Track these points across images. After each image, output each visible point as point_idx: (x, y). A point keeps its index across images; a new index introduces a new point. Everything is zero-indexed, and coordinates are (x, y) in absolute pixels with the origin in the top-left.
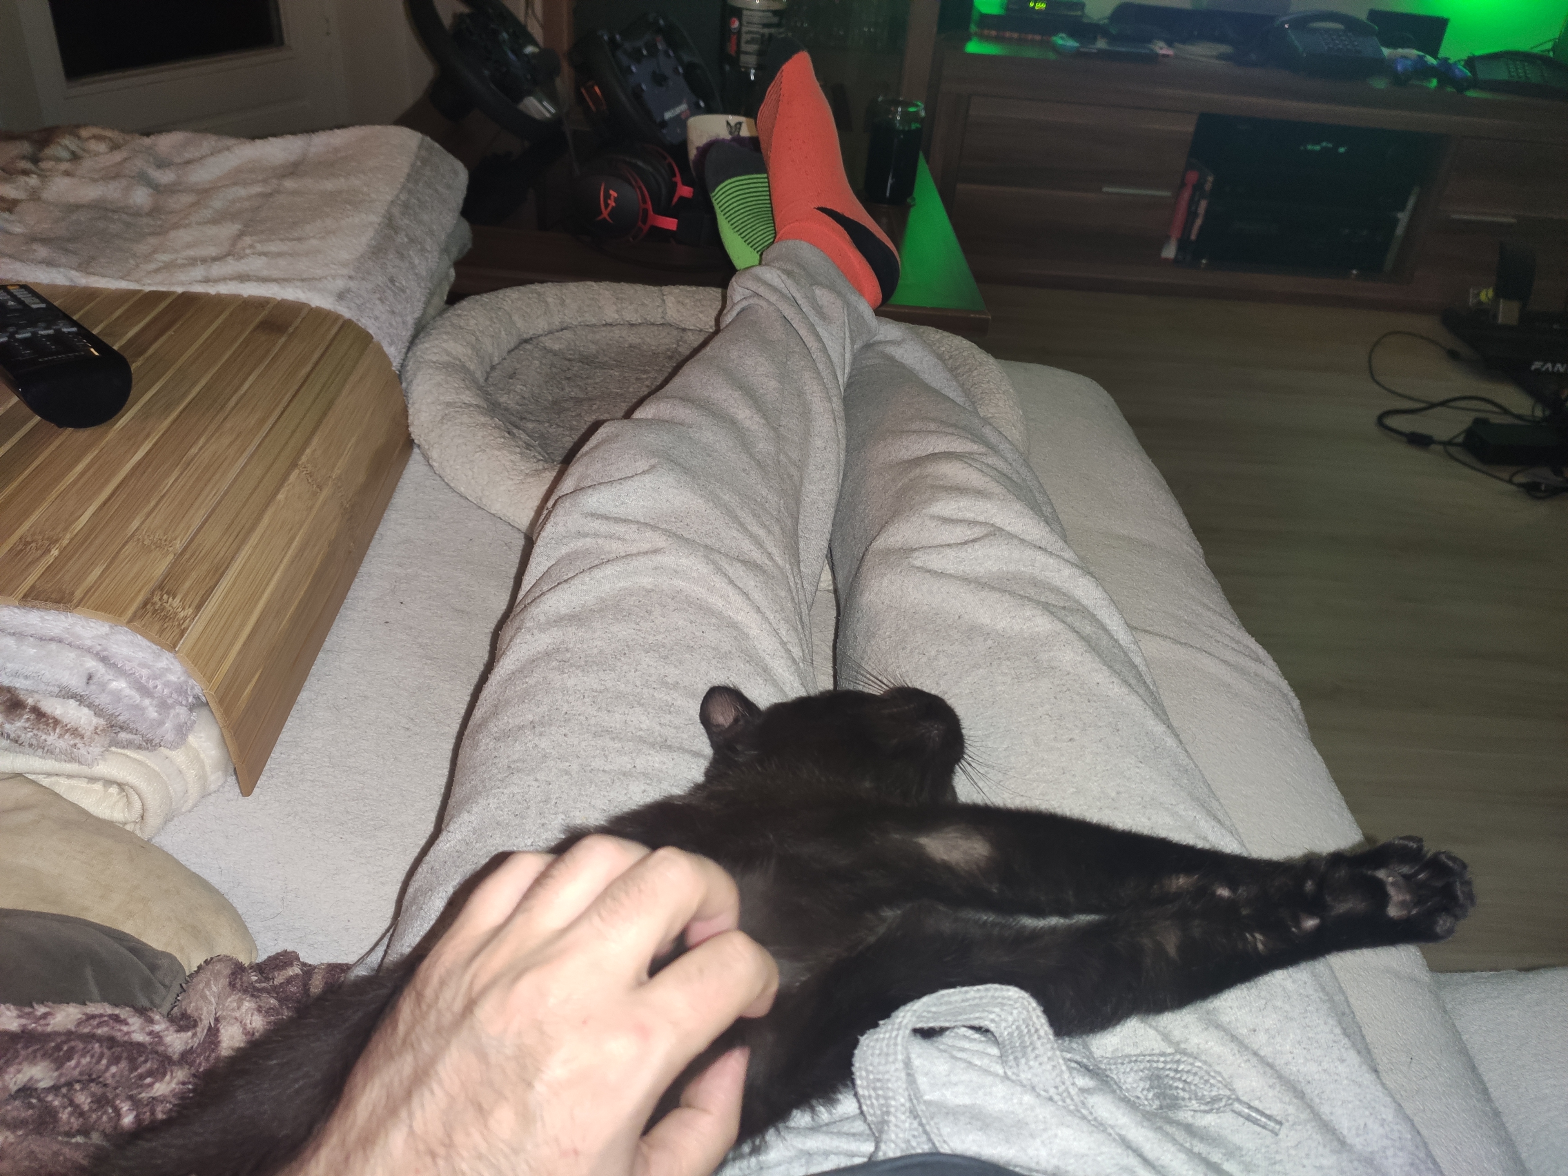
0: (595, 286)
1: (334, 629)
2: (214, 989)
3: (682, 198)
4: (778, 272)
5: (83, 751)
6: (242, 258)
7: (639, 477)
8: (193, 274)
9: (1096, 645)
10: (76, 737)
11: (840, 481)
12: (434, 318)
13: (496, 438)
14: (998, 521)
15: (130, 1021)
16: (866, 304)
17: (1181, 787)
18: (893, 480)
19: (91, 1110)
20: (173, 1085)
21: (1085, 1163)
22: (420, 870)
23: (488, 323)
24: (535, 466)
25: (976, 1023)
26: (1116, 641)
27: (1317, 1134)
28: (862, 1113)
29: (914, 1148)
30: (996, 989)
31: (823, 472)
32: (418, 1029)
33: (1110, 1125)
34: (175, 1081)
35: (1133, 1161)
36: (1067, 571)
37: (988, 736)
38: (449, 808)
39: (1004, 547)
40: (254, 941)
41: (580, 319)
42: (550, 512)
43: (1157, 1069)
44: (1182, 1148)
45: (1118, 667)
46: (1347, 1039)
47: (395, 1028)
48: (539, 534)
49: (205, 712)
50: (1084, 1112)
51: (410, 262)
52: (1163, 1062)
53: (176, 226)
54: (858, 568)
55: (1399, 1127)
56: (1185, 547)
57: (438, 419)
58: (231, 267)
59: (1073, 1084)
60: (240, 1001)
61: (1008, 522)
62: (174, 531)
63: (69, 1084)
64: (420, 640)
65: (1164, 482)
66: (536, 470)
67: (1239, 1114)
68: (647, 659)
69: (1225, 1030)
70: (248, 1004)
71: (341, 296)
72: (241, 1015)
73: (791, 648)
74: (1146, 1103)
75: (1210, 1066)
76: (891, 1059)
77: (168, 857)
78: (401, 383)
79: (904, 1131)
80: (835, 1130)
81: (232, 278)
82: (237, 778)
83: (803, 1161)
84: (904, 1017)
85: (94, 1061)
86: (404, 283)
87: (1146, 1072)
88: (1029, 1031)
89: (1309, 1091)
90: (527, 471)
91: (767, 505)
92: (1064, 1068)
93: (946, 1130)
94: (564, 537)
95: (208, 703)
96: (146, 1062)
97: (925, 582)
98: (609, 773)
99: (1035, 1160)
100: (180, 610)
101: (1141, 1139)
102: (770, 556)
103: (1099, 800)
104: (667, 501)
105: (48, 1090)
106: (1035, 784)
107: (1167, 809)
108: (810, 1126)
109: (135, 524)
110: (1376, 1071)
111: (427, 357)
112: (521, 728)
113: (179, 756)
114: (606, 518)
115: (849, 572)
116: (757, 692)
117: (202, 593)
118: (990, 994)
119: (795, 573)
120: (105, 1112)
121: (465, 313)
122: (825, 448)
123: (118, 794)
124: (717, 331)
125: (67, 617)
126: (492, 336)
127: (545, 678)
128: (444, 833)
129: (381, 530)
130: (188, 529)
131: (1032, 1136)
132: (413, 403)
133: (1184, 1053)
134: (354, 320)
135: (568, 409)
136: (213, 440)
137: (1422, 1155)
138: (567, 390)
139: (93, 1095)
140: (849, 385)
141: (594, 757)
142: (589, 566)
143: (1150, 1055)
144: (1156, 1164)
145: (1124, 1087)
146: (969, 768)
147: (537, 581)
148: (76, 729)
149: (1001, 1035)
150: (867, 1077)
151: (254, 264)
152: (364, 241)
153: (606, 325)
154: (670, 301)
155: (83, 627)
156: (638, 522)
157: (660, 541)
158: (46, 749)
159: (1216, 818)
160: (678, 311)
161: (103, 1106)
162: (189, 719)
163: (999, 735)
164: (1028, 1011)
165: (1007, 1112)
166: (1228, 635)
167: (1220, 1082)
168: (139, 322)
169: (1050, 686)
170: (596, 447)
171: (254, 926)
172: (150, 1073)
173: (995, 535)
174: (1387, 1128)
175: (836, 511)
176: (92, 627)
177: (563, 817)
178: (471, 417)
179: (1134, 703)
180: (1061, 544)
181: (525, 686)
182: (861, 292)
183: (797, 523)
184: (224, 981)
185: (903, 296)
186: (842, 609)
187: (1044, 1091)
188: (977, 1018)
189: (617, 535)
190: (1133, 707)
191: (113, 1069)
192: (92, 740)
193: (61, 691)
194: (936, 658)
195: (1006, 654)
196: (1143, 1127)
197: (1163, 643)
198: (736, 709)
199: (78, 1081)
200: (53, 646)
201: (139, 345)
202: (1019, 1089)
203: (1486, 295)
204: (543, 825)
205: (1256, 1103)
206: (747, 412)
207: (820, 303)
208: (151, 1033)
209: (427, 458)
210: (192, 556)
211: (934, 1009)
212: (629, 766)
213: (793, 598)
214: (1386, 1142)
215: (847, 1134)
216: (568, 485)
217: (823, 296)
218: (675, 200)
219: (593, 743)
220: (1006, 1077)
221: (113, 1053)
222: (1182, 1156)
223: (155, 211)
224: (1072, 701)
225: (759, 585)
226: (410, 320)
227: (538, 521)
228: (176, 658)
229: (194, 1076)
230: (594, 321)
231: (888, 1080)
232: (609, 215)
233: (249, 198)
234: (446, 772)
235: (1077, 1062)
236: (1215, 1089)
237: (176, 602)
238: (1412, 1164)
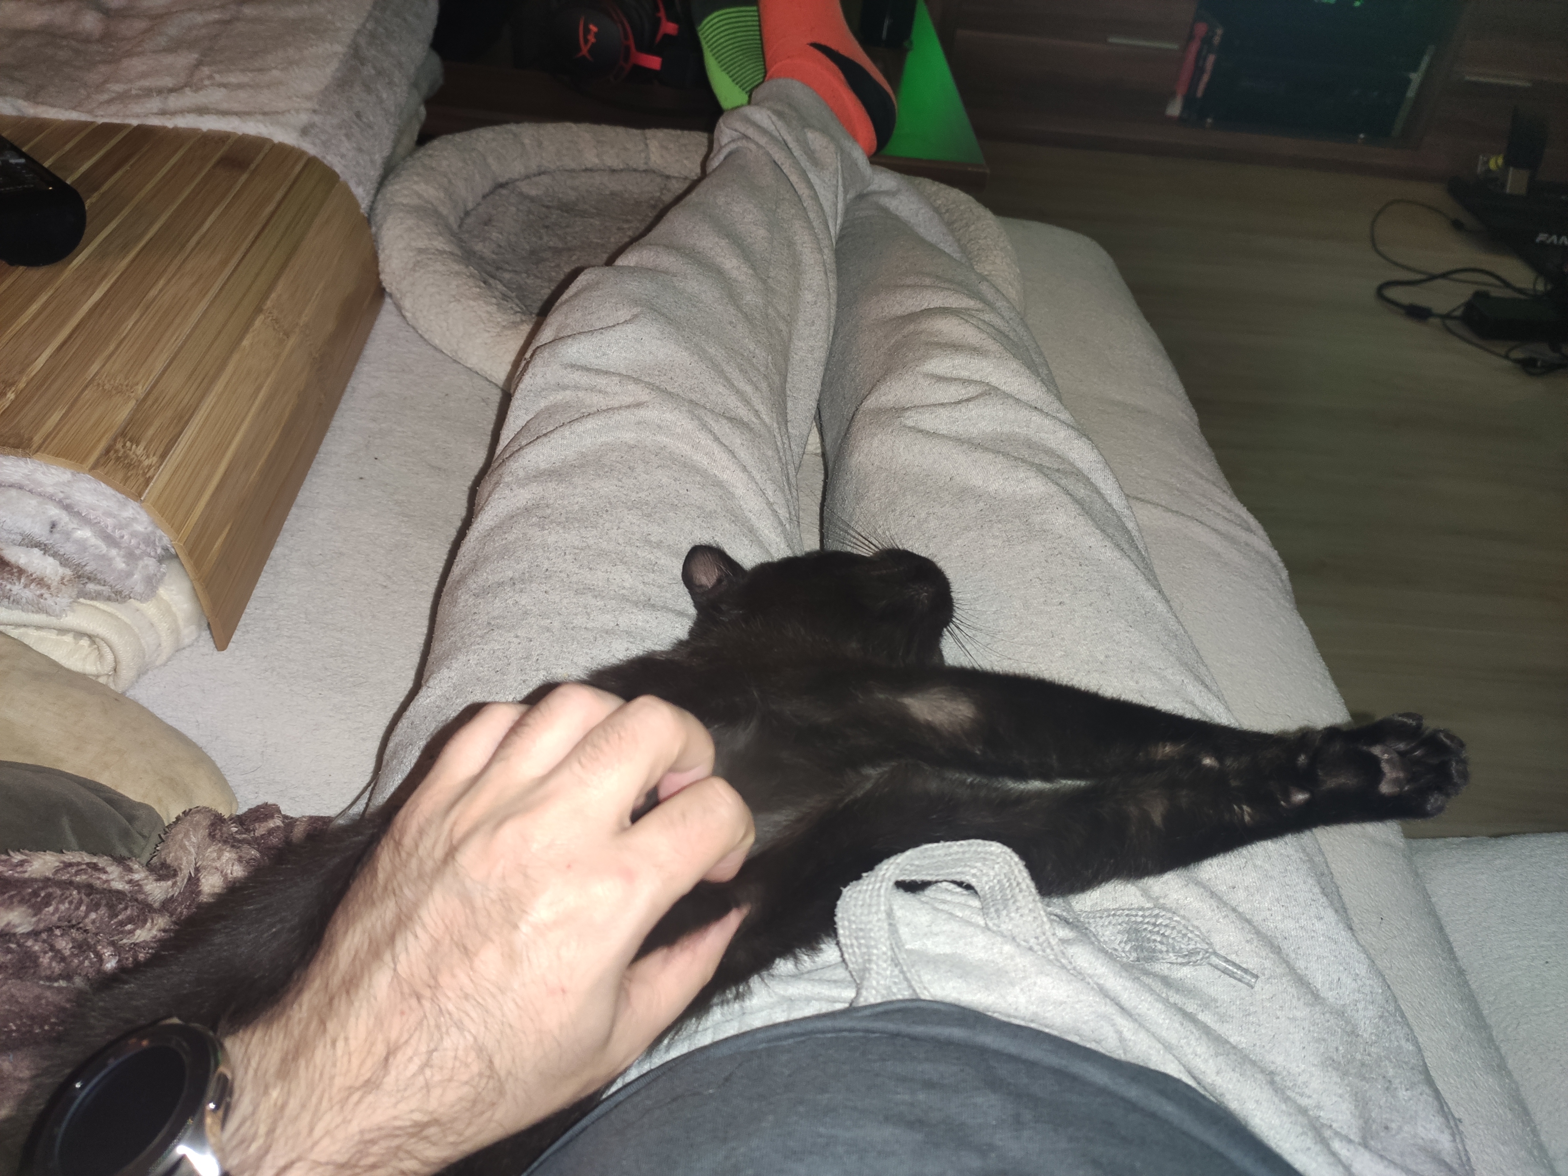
0: (574, 128)
1: (307, 484)
2: (194, 839)
3: (666, 36)
4: (769, 112)
5: (50, 602)
6: (201, 89)
7: (621, 326)
8: (148, 106)
9: (1090, 508)
10: (42, 587)
11: (830, 338)
12: (404, 159)
13: (471, 287)
14: (994, 380)
15: (109, 869)
16: (860, 151)
17: (1170, 652)
18: (886, 337)
19: (73, 955)
20: (154, 932)
21: (1064, 1009)
22: (400, 725)
23: (460, 164)
24: (513, 318)
25: (958, 878)
26: (1110, 505)
27: (1292, 987)
28: (844, 960)
29: (894, 994)
30: (979, 845)
31: (813, 328)
32: (400, 876)
33: (1088, 975)
34: (156, 927)
35: (1110, 1009)
36: (1063, 433)
37: (976, 600)
38: (429, 664)
39: (999, 407)
40: (234, 794)
41: (558, 163)
42: (528, 363)
43: (1136, 922)
44: (1159, 998)
45: (1110, 531)
46: (1325, 898)
47: (375, 875)
48: (517, 386)
49: (175, 565)
50: (1063, 961)
51: (377, 97)
52: (1142, 916)
53: (129, 54)
54: (848, 429)
55: (1371, 982)
56: (1181, 414)
57: (410, 266)
58: (189, 98)
59: (1054, 934)
60: (220, 852)
61: (1003, 381)
62: (135, 376)
63: (49, 930)
64: (396, 497)
65: (1161, 347)
66: (513, 323)
67: (1216, 967)
68: (630, 517)
69: (1204, 887)
70: (228, 855)
71: (305, 131)
72: (221, 865)
73: (778, 509)
74: (1123, 955)
75: (1189, 921)
76: (874, 909)
77: (143, 709)
78: (370, 227)
79: (886, 978)
80: (817, 978)
81: (190, 111)
82: (211, 633)
83: (785, 1006)
84: (887, 869)
85: (73, 907)
86: (371, 118)
87: (1125, 925)
88: (1011, 885)
89: (1285, 947)
90: (504, 324)
91: (754, 360)
92: (1045, 919)
93: (926, 978)
94: (543, 389)
95: (177, 556)
96: (126, 908)
97: (917, 442)
98: (592, 630)
99: (1014, 1007)
100: (144, 458)
101: (1119, 988)
102: (757, 413)
103: (1088, 664)
104: (650, 353)
105: (28, 935)
106: (1023, 647)
107: (1155, 673)
108: (792, 973)
109: (95, 368)
110: (1351, 929)
111: (397, 200)
112: (501, 584)
113: (149, 609)
114: (586, 369)
115: (838, 433)
116: (742, 553)
117: (166, 441)
118: (973, 849)
119: (783, 433)
120: (87, 958)
121: (436, 153)
122: (816, 303)
123: (90, 646)
124: (704, 174)
125: (26, 463)
126: (466, 180)
127: (525, 534)
128: (424, 689)
129: (353, 382)
130: (149, 376)
131: (1012, 984)
132: (384, 249)
133: (1163, 908)
134: (319, 156)
135: (547, 260)
136: (174, 280)
137: (1391, 1008)
138: (546, 239)
139: (74, 940)
140: (841, 238)
141: (576, 614)
142: (569, 420)
143: (1128, 910)
144: (1133, 1012)
145: (1102, 940)
146: (957, 631)
147: (516, 435)
148: (42, 579)
149: (983, 889)
150: (850, 928)
151: (214, 96)
152: (329, 71)
153: (586, 170)
154: (653, 145)
155: (44, 473)
156: (620, 374)
157: (644, 395)
158: (12, 599)
159: (1203, 683)
160: (662, 156)
161: (84, 951)
162: (159, 571)
163: (988, 598)
164: (1010, 866)
165: (987, 961)
166: (1220, 504)
167: (1198, 936)
168: (93, 155)
169: (1041, 549)
170: (576, 295)
171: (233, 780)
172: (130, 920)
173: (990, 394)
174: (1359, 982)
175: (826, 370)
176: (52, 474)
177: (545, 673)
178: (444, 265)
179: (1125, 567)
180: (1057, 405)
181: (504, 542)
182: (855, 137)
183: (785, 381)
184: (203, 832)
185: (898, 147)
186: (830, 469)
187: (1025, 941)
188: (958, 873)
189: (598, 387)
190: (1125, 571)
191: (93, 916)
192: (59, 590)
193: (23, 539)
194: (926, 520)
195: (997, 516)
196: (1121, 977)
197: (1154, 511)
198: (720, 569)
199: (58, 927)
200: (13, 493)
201: (93, 180)
202: (999, 939)
203: (1495, 163)
204: (524, 681)
205: (1233, 957)
206: (734, 261)
207: (812, 148)
208: (130, 882)
209: (399, 308)
210: (153, 404)
211: (917, 863)
212: (612, 624)
213: (780, 459)
214: (1357, 996)
215: (829, 981)
216: (547, 334)
217: (815, 139)
218: (659, 37)
219: (575, 600)
220: (987, 927)
221: (92, 900)
222: (1159, 1006)
223: (106, 37)
224: (1063, 564)
225: (745, 443)
226: (378, 158)
227: (516, 372)
228: (141, 507)
229: (175, 923)
230: (573, 165)
231: (871, 930)
232: (589, 51)
233: (207, 24)
234: (425, 630)
235: (1056, 915)
236: (1193, 942)
237: (140, 450)
238: (1381, 1017)
